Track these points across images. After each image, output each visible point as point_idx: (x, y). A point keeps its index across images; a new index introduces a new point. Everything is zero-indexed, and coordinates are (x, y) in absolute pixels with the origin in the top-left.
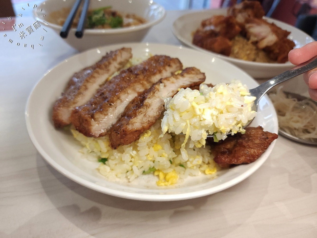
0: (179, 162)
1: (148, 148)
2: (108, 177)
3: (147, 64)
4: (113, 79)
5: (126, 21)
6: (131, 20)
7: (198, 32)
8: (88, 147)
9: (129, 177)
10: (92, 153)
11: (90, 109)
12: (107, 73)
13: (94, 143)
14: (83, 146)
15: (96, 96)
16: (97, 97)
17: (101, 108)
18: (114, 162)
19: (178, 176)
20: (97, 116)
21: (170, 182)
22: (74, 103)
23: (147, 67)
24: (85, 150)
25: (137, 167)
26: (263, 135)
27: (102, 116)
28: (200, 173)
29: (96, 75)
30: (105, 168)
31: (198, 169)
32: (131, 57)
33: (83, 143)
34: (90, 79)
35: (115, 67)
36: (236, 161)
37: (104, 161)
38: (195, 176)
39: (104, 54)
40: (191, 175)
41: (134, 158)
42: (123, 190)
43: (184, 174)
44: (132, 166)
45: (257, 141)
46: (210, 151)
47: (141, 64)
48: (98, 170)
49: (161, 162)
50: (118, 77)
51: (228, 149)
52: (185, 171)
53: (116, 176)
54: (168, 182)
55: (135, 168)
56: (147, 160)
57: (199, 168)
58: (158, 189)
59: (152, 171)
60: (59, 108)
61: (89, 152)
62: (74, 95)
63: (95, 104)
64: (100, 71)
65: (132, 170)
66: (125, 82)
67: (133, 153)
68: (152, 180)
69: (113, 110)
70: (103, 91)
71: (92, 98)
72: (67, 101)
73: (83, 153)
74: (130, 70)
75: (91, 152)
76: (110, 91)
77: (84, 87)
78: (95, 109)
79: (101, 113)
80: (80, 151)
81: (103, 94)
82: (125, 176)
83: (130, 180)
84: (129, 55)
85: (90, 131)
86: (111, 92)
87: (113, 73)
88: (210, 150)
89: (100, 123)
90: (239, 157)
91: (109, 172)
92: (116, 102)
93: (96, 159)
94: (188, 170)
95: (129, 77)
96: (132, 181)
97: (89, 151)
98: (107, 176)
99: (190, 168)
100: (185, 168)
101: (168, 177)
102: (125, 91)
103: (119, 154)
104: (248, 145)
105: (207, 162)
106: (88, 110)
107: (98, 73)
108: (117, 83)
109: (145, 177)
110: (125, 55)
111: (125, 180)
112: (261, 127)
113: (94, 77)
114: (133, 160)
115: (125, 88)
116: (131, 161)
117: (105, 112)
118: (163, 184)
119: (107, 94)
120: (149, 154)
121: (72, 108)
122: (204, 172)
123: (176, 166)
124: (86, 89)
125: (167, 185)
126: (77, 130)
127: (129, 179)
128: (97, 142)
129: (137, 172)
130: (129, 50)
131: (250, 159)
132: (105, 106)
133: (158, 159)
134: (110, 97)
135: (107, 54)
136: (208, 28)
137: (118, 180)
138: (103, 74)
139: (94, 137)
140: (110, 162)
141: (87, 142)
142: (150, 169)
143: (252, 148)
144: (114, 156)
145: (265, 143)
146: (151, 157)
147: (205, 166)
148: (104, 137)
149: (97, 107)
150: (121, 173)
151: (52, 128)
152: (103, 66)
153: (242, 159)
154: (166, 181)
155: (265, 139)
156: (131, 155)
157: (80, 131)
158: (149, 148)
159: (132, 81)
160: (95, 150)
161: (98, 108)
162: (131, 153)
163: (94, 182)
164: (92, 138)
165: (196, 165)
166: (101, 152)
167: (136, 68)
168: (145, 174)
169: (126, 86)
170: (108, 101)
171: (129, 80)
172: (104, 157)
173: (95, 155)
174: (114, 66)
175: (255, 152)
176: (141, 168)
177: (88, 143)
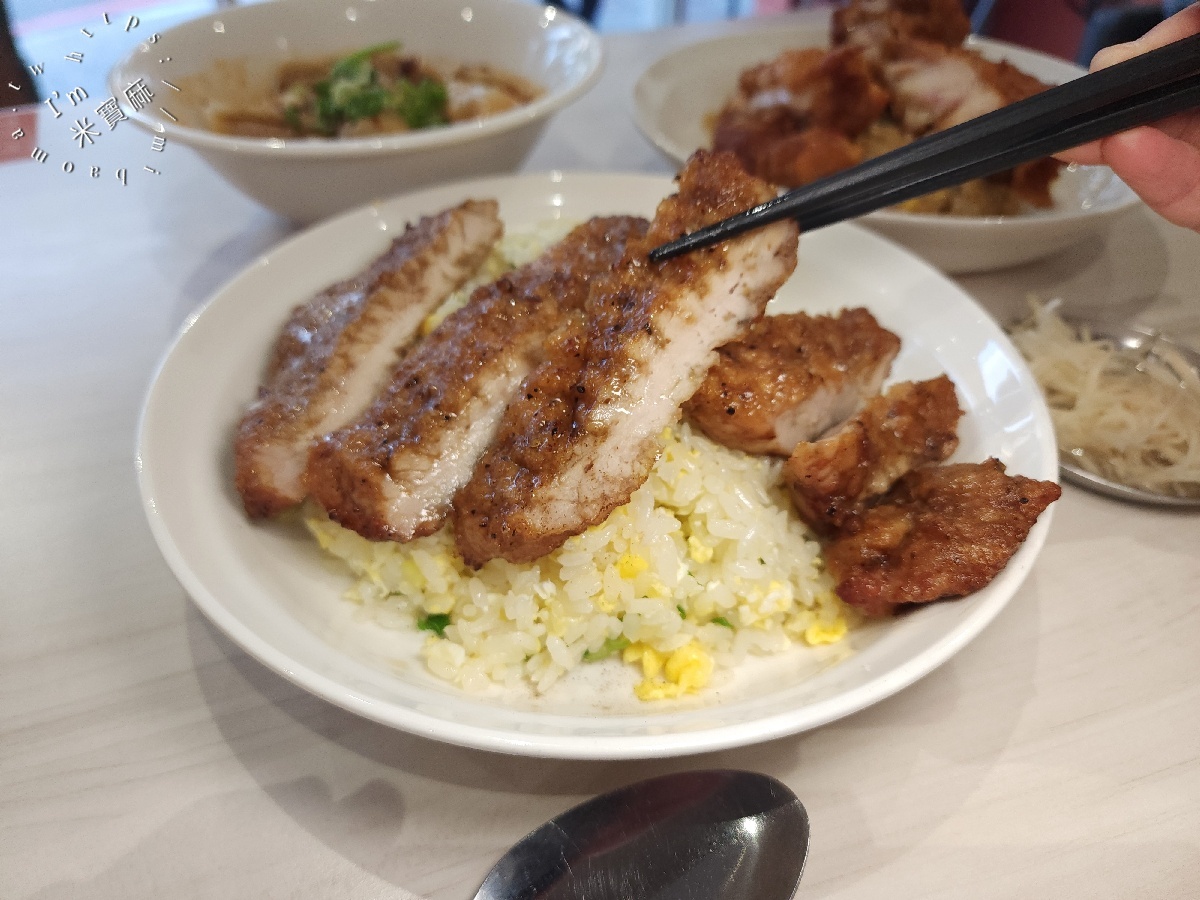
0: (709, 610)
1: (599, 570)
2: (460, 685)
3: (566, 256)
4: (449, 324)
5: (458, 94)
6: (478, 92)
7: (727, 116)
8: (376, 578)
9: (533, 679)
10: (392, 599)
11: (374, 439)
12: (419, 301)
13: (399, 560)
14: (356, 577)
15: (392, 388)
16: (394, 395)
17: (413, 434)
18: (477, 628)
19: (712, 660)
20: (400, 464)
21: (684, 683)
22: (313, 423)
23: (567, 270)
24: (366, 591)
25: (562, 638)
26: (1008, 491)
27: (420, 462)
28: (787, 643)
29: (378, 312)
30: (446, 652)
31: (779, 626)
32: (498, 234)
33: (358, 564)
34: (359, 328)
35: (445, 277)
36: (917, 590)
37: (437, 623)
38: (770, 653)
39: (398, 230)
40: (756, 651)
41: (549, 610)
42: (517, 728)
43: (730, 650)
44: (543, 639)
45: (988, 515)
46: (818, 561)
47: (545, 259)
48: (423, 660)
49: (647, 616)
50: (466, 314)
51: (884, 550)
52: (732, 641)
53: (490, 675)
54: (676, 682)
55: (554, 643)
56: (596, 613)
57: (784, 623)
58: (643, 713)
59: (616, 648)
60: (257, 447)
61: (382, 595)
62: (307, 394)
63: (391, 418)
64: (394, 297)
65: (544, 649)
66: (494, 330)
67: (543, 589)
68: (619, 679)
69: (459, 439)
70: (414, 372)
71: (378, 399)
72: (284, 418)
73: (360, 602)
74: (506, 287)
75: (387, 597)
76: (441, 369)
77: (339, 361)
78: (393, 437)
79: (417, 452)
80: (348, 595)
81: (417, 379)
82: (518, 672)
83: (540, 688)
84: (490, 228)
85: (379, 521)
86: (447, 373)
87: (441, 301)
88: (820, 556)
89: (417, 486)
90: (929, 575)
91: (462, 666)
92: (468, 408)
93: (409, 621)
94: (743, 637)
95: (505, 313)
96: (546, 691)
97: (380, 591)
98: (457, 680)
99: (752, 627)
100: (732, 627)
101: (672, 667)
102: (496, 366)
103: (492, 598)
104: (958, 531)
105: (809, 602)
106: (368, 443)
107: (384, 303)
108: (465, 336)
109: (593, 671)
110: (475, 230)
111: (523, 690)
112: (997, 460)
113: (374, 321)
114: (544, 614)
115: (496, 353)
116: (538, 621)
117: (429, 447)
118: (658, 693)
119: (433, 382)
120: (601, 592)
121: (304, 442)
122: (802, 638)
123: (701, 624)
124: (349, 366)
125: (675, 696)
126: (332, 517)
127: (536, 684)
128: (408, 558)
129: (563, 654)
130: (489, 207)
131: (967, 582)
132: (428, 424)
133: (636, 606)
134: (445, 391)
135: (408, 227)
136: (766, 100)
137: (494, 690)
138: (403, 307)
139: (398, 538)
140: (460, 627)
141: (372, 560)
142: (608, 642)
143: (970, 541)
144: (472, 603)
145: (1016, 519)
146: (609, 603)
147: (806, 615)
148: (432, 540)
149: (400, 431)
150: (507, 665)
151: (237, 519)
152: (402, 278)
153: (940, 582)
154: (671, 682)
155: (1016, 505)
156: (537, 596)
157: (346, 522)
158: (602, 569)
159: (518, 327)
160: (404, 588)
161: (405, 433)
162: (537, 589)
163: (410, 704)
164: (391, 544)
165: (773, 617)
166: (423, 591)
167: (527, 273)
168: (590, 662)
169: (498, 346)
170: (437, 407)
171: (508, 324)
172: (436, 609)
173: (403, 604)
174: (440, 271)
175: (983, 555)
176: (575, 642)
177: (379, 562)
